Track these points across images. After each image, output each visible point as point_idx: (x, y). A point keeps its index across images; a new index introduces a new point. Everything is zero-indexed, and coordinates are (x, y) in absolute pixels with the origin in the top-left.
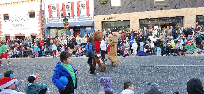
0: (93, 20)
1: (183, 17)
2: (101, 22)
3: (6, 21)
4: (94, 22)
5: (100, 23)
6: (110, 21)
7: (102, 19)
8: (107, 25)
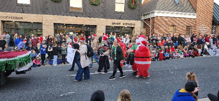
1: (96, 26)
2: (1, 21)
6: (15, 21)
7: (2, 17)
8: (11, 25)
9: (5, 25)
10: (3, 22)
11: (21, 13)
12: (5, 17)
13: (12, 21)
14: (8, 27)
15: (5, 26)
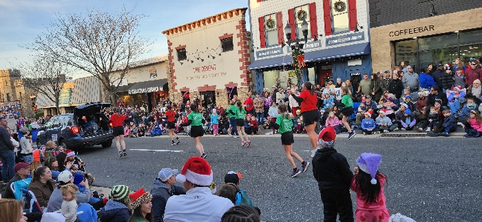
0: (367, 40)
2: (392, 42)
3: (181, 61)
4: (369, 43)
5: (388, 45)
6: (418, 38)
7: (392, 34)
8: (408, 47)
9: (398, 49)
10: (394, 43)
11: (431, 15)
12: (397, 33)
13: (412, 39)
14: (402, 53)
15: (397, 52)
